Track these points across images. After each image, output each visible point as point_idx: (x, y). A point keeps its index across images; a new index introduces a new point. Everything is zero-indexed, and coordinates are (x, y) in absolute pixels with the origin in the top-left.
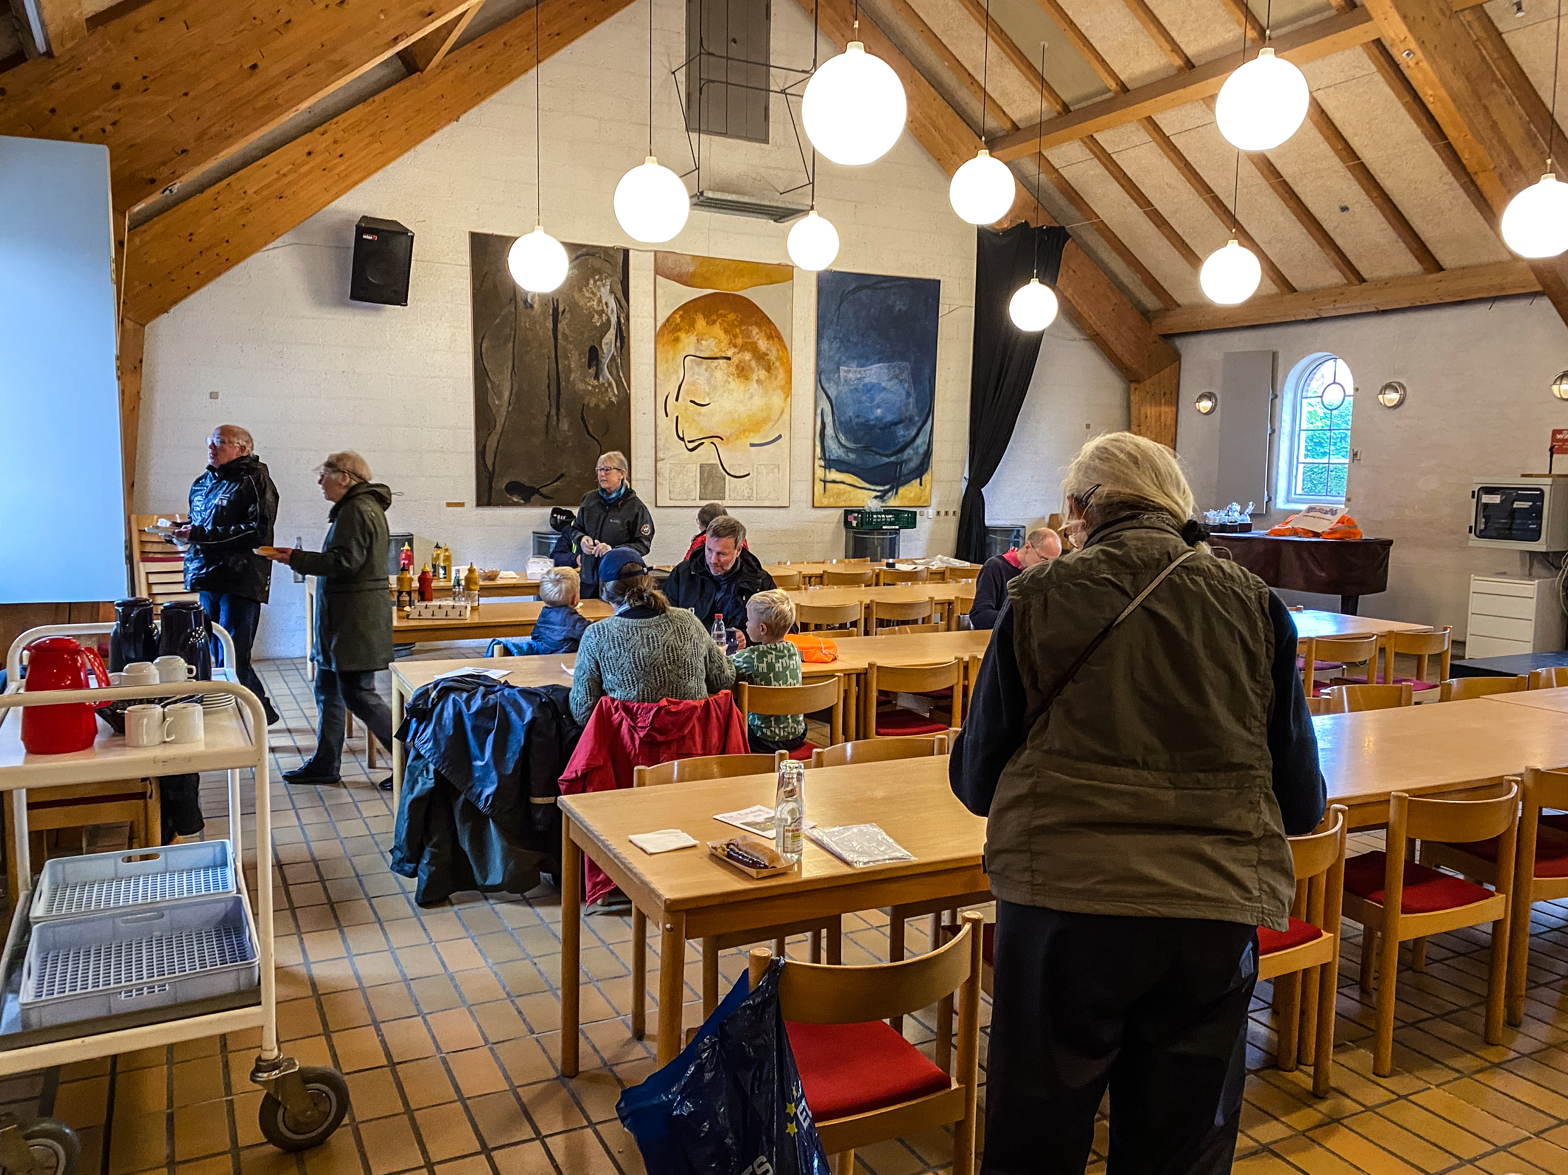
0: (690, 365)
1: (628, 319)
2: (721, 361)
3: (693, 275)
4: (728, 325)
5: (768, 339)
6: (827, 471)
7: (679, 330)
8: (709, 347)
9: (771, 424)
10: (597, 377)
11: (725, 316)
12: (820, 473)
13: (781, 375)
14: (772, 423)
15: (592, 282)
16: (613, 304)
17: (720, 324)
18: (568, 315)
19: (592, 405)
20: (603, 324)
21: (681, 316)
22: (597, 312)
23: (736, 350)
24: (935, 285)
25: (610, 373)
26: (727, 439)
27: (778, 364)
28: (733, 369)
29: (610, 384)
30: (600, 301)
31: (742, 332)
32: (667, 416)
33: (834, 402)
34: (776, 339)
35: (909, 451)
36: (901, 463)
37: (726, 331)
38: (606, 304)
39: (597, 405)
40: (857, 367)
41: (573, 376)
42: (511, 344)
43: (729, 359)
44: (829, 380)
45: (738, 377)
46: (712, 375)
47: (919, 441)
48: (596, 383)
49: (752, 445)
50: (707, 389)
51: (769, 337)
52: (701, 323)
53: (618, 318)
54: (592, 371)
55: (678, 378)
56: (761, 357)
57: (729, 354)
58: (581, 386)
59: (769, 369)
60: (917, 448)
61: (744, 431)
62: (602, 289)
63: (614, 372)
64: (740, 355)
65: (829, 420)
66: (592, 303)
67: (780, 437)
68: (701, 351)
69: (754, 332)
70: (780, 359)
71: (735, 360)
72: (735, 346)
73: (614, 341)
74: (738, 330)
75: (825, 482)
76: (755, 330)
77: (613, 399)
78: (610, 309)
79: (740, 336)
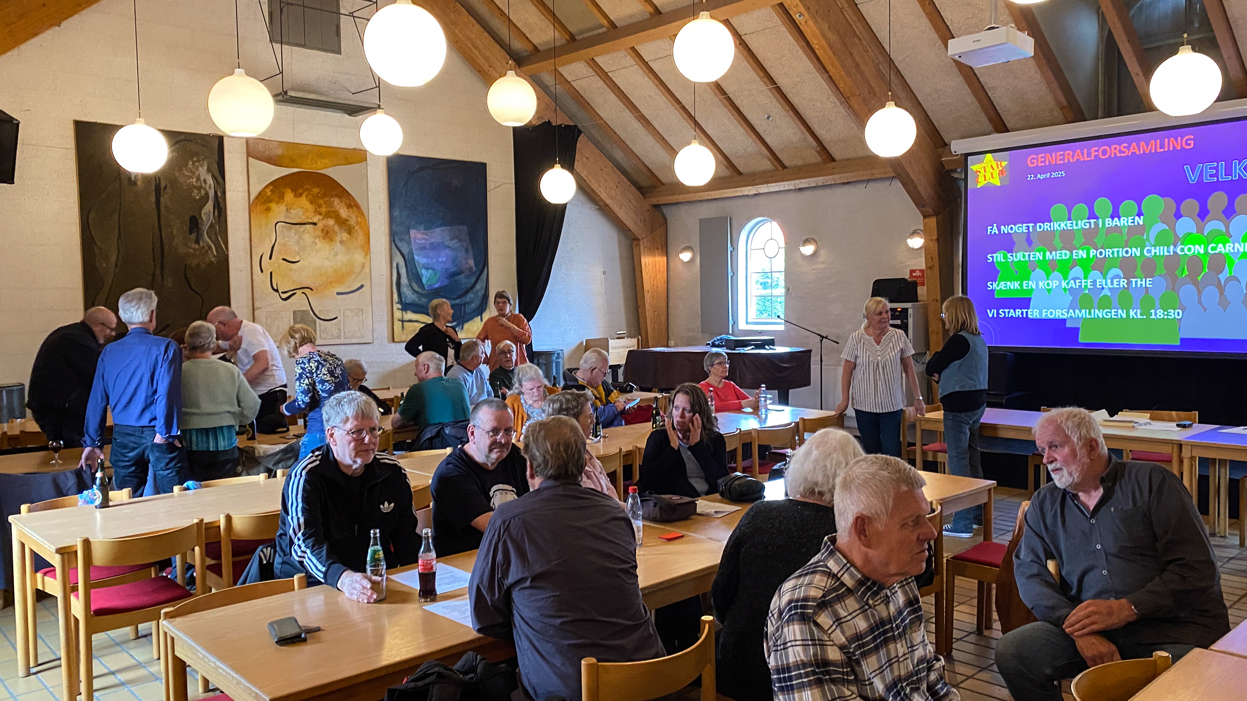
0: (281, 229)
1: (224, 193)
2: (308, 226)
3: (282, 157)
4: (313, 197)
5: (348, 208)
6: (404, 313)
7: (271, 201)
8: (297, 215)
9: (354, 276)
10: (197, 241)
11: (310, 190)
12: (398, 314)
13: (361, 237)
15: (191, 163)
16: (210, 181)
17: (306, 196)
18: (169, 190)
19: (194, 265)
20: (201, 197)
21: (271, 190)
22: (196, 187)
23: (321, 217)
24: (483, 166)
25: (210, 238)
26: (317, 289)
27: (357, 227)
28: (319, 233)
29: (210, 247)
30: (198, 179)
31: (325, 203)
32: (262, 271)
33: (406, 257)
34: (355, 208)
35: (471, 295)
36: (465, 305)
37: (311, 202)
38: (205, 181)
39: (198, 265)
40: (425, 229)
41: (176, 241)
42: (117, 216)
43: (315, 224)
44: (401, 240)
45: (324, 238)
46: (300, 238)
47: (478, 287)
48: (197, 246)
49: (338, 294)
50: (297, 249)
51: (349, 206)
52: (289, 196)
53: (216, 192)
54: (193, 236)
55: (271, 241)
56: (342, 223)
57: (315, 220)
58: (182, 250)
59: (349, 232)
60: (477, 291)
61: (329, 283)
62: (200, 168)
63: (213, 237)
64: (324, 222)
65: (403, 271)
66: (191, 180)
67: (362, 286)
68: (291, 218)
69: (336, 203)
70: (358, 223)
71: (320, 225)
72: (320, 214)
73: (212, 210)
74: (322, 202)
75: (403, 321)
76: (336, 201)
77: (213, 259)
78: (208, 184)
79: (324, 206)
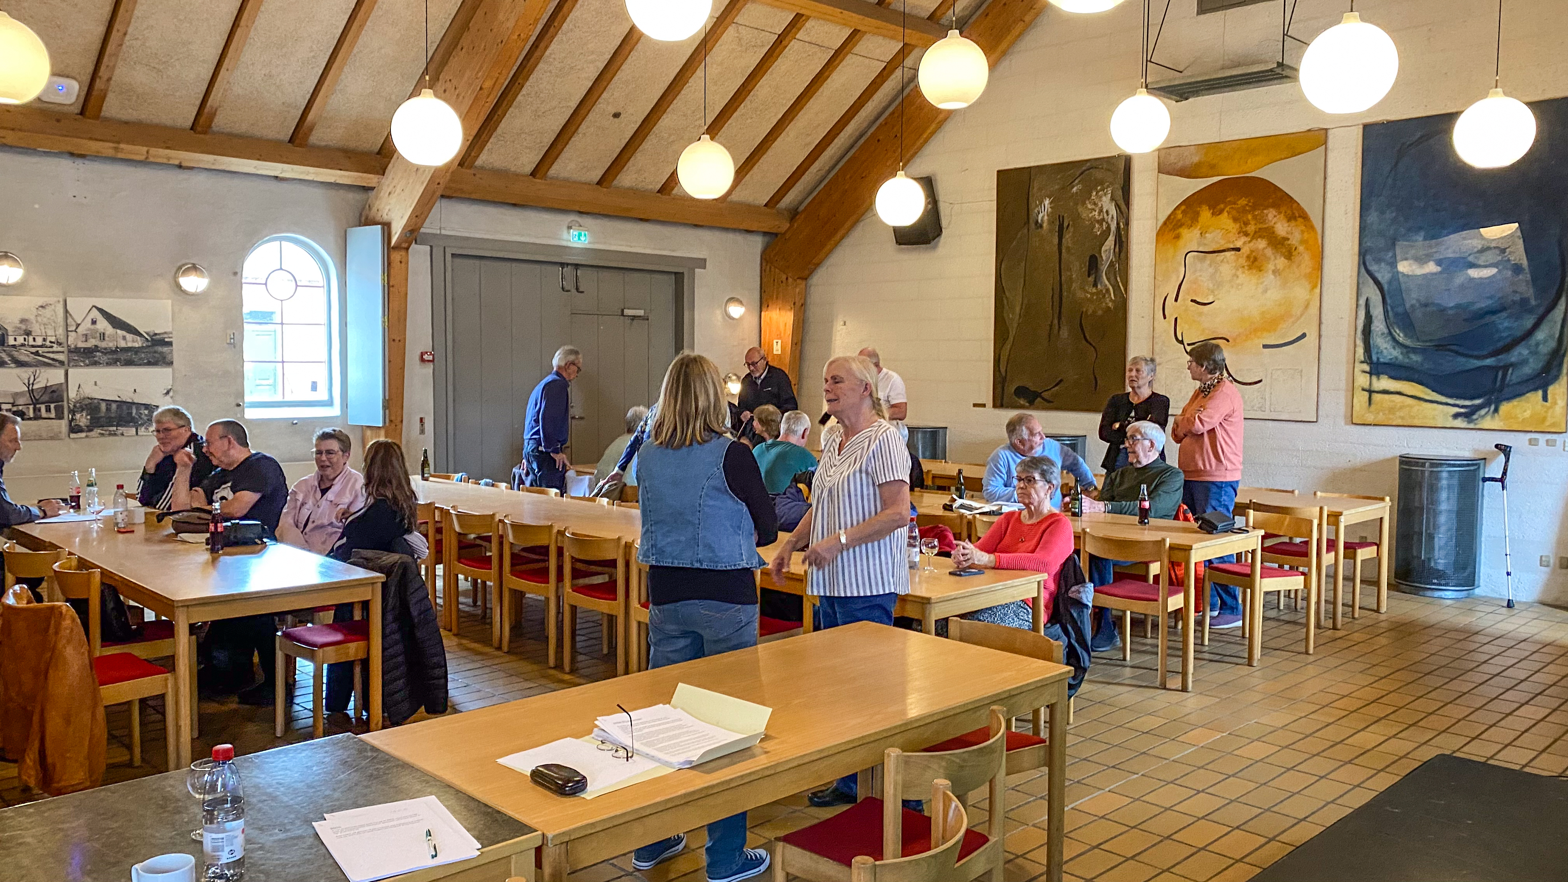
0: (1192, 260)
1: (1127, 224)
2: (1227, 254)
3: (1198, 165)
4: (1238, 212)
5: (1289, 220)
6: (1374, 378)
7: (1181, 226)
8: (1214, 240)
9: (1291, 320)
10: (1095, 285)
11: (1235, 204)
12: (1363, 380)
13: (1306, 261)
14: (1293, 319)
15: (1094, 193)
16: (1113, 212)
17: (1229, 213)
18: (1071, 229)
19: (1090, 312)
20: (1103, 232)
21: (1183, 212)
22: (1098, 221)
23: (1248, 239)
25: (1108, 279)
26: (1235, 340)
27: (1301, 248)
28: (1243, 261)
29: (1108, 290)
30: (1101, 211)
31: (1255, 217)
32: (1165, 318)
33: (1386, 287)
34: (1300, 220)
36: (1505, 368)
37: (1235, 220)
38: (1107, 212)
39: (1094, 312)
40: (1425, 239)
41: (1074, 285)
42: (1023, 264)
43: (1238, 249)
44: (1378, 261)
45: (1250, 268)
46: (1216, 271)
48: (1094, 290)
49: (1265, 346)
50: (1211, 286)
51: (1291, 218)
52: (1205, 214)
53: (1118, 224)
54: (1091, 279)
55: (1178, 277)
56: (1279, 244)
57: (1238, 244)
58: (1080, 294)
59: (1289, 255)
61: (1256, 330)
62: (1104, 198)
63: (1112, 278)
64: (1252, 244)
65: (1378, 311)
66: (1094, 213)
67: (1304, 336)
68: (1205, 245)
69: (1270, 216)
70: (1303, 242)
71: (1245, 250)
72: (1246, 234)
73: (1113, 247)
74: (1250, 217)
75: (1371, 392)
76: (1271, 213)
77: (1110, 305)
78: (1110, 216)
79: (1252, 222)
